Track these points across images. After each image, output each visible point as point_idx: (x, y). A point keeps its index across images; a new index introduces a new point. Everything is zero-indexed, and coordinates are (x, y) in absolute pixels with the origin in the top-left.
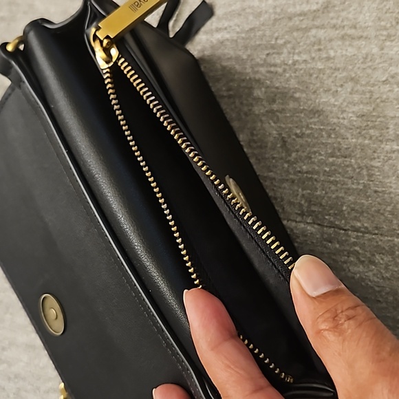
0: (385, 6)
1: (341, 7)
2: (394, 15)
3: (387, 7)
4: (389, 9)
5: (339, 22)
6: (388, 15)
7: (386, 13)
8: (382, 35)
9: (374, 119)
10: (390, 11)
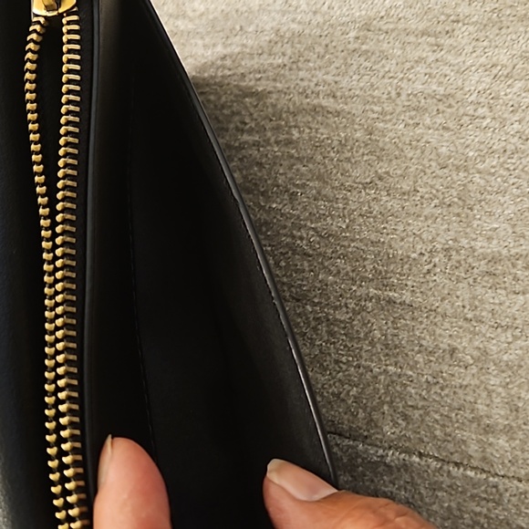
0: (383, 66)
1: (319, 62)
2: (396, 81)
3: (387, 69)
4: (389, 71)
5: (312, 84)
6: (386, 80)
7: (384, 77)
8: (373, 111)
9: (346, 243)
10: (391, 75)
